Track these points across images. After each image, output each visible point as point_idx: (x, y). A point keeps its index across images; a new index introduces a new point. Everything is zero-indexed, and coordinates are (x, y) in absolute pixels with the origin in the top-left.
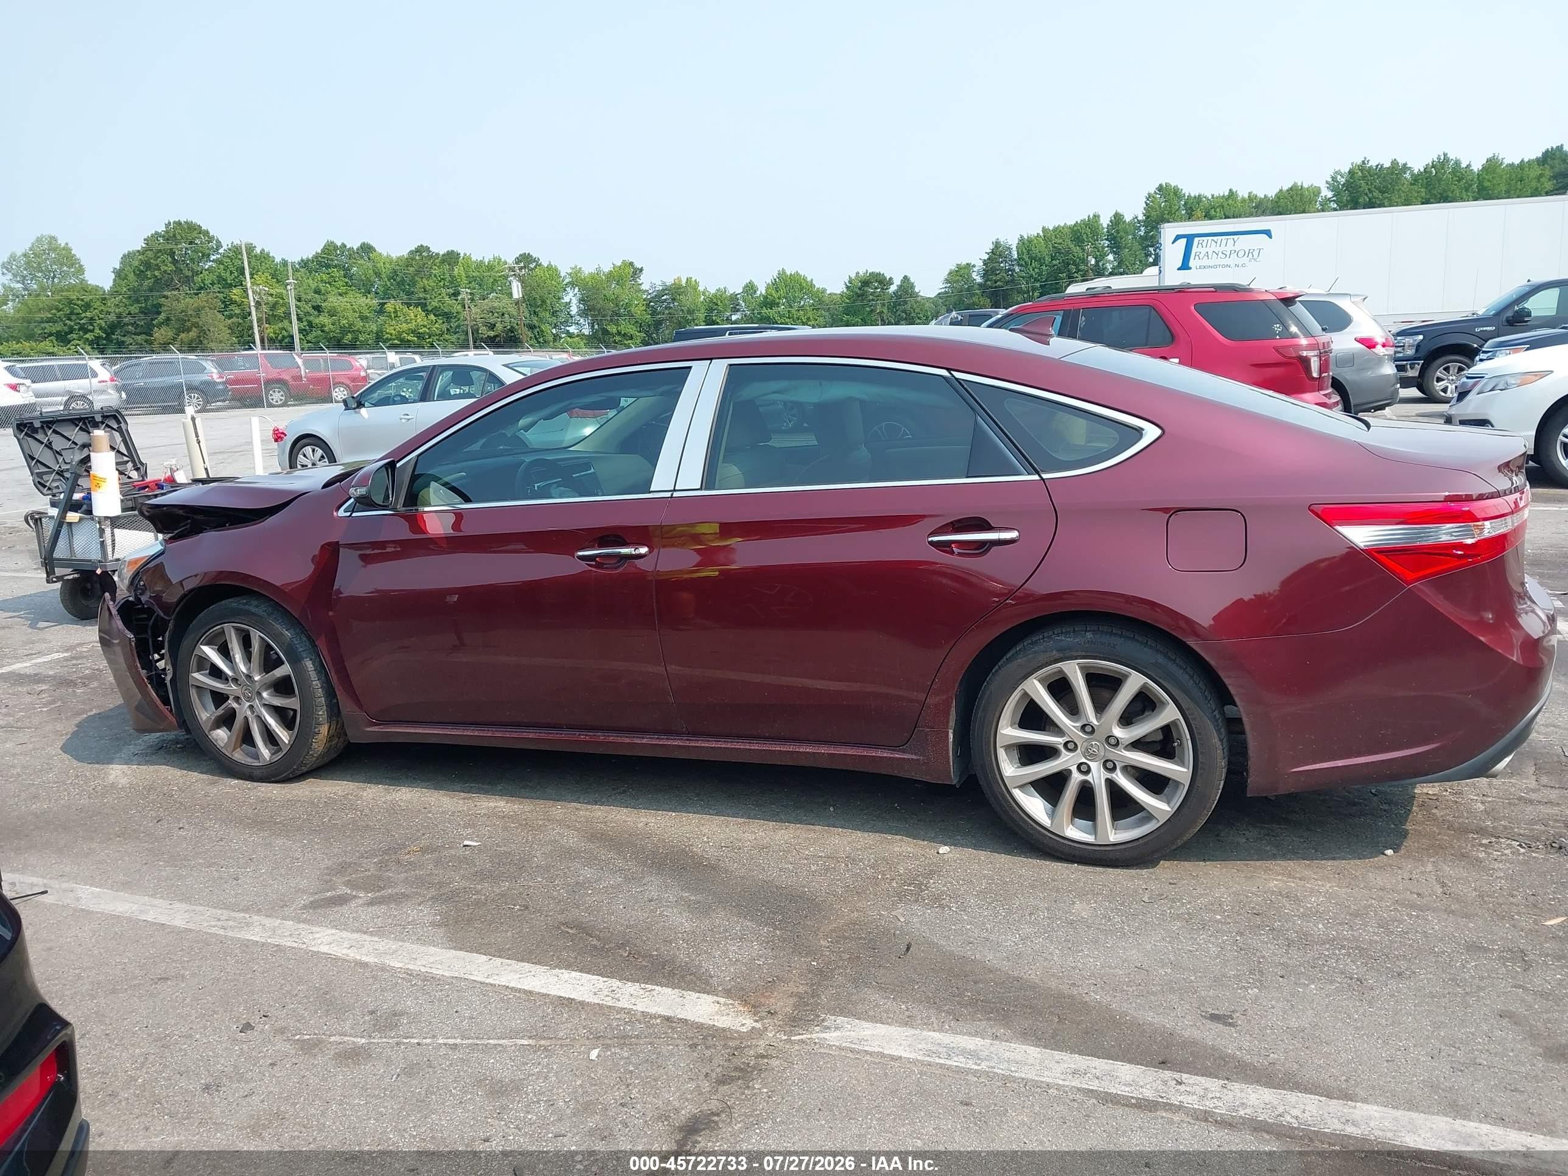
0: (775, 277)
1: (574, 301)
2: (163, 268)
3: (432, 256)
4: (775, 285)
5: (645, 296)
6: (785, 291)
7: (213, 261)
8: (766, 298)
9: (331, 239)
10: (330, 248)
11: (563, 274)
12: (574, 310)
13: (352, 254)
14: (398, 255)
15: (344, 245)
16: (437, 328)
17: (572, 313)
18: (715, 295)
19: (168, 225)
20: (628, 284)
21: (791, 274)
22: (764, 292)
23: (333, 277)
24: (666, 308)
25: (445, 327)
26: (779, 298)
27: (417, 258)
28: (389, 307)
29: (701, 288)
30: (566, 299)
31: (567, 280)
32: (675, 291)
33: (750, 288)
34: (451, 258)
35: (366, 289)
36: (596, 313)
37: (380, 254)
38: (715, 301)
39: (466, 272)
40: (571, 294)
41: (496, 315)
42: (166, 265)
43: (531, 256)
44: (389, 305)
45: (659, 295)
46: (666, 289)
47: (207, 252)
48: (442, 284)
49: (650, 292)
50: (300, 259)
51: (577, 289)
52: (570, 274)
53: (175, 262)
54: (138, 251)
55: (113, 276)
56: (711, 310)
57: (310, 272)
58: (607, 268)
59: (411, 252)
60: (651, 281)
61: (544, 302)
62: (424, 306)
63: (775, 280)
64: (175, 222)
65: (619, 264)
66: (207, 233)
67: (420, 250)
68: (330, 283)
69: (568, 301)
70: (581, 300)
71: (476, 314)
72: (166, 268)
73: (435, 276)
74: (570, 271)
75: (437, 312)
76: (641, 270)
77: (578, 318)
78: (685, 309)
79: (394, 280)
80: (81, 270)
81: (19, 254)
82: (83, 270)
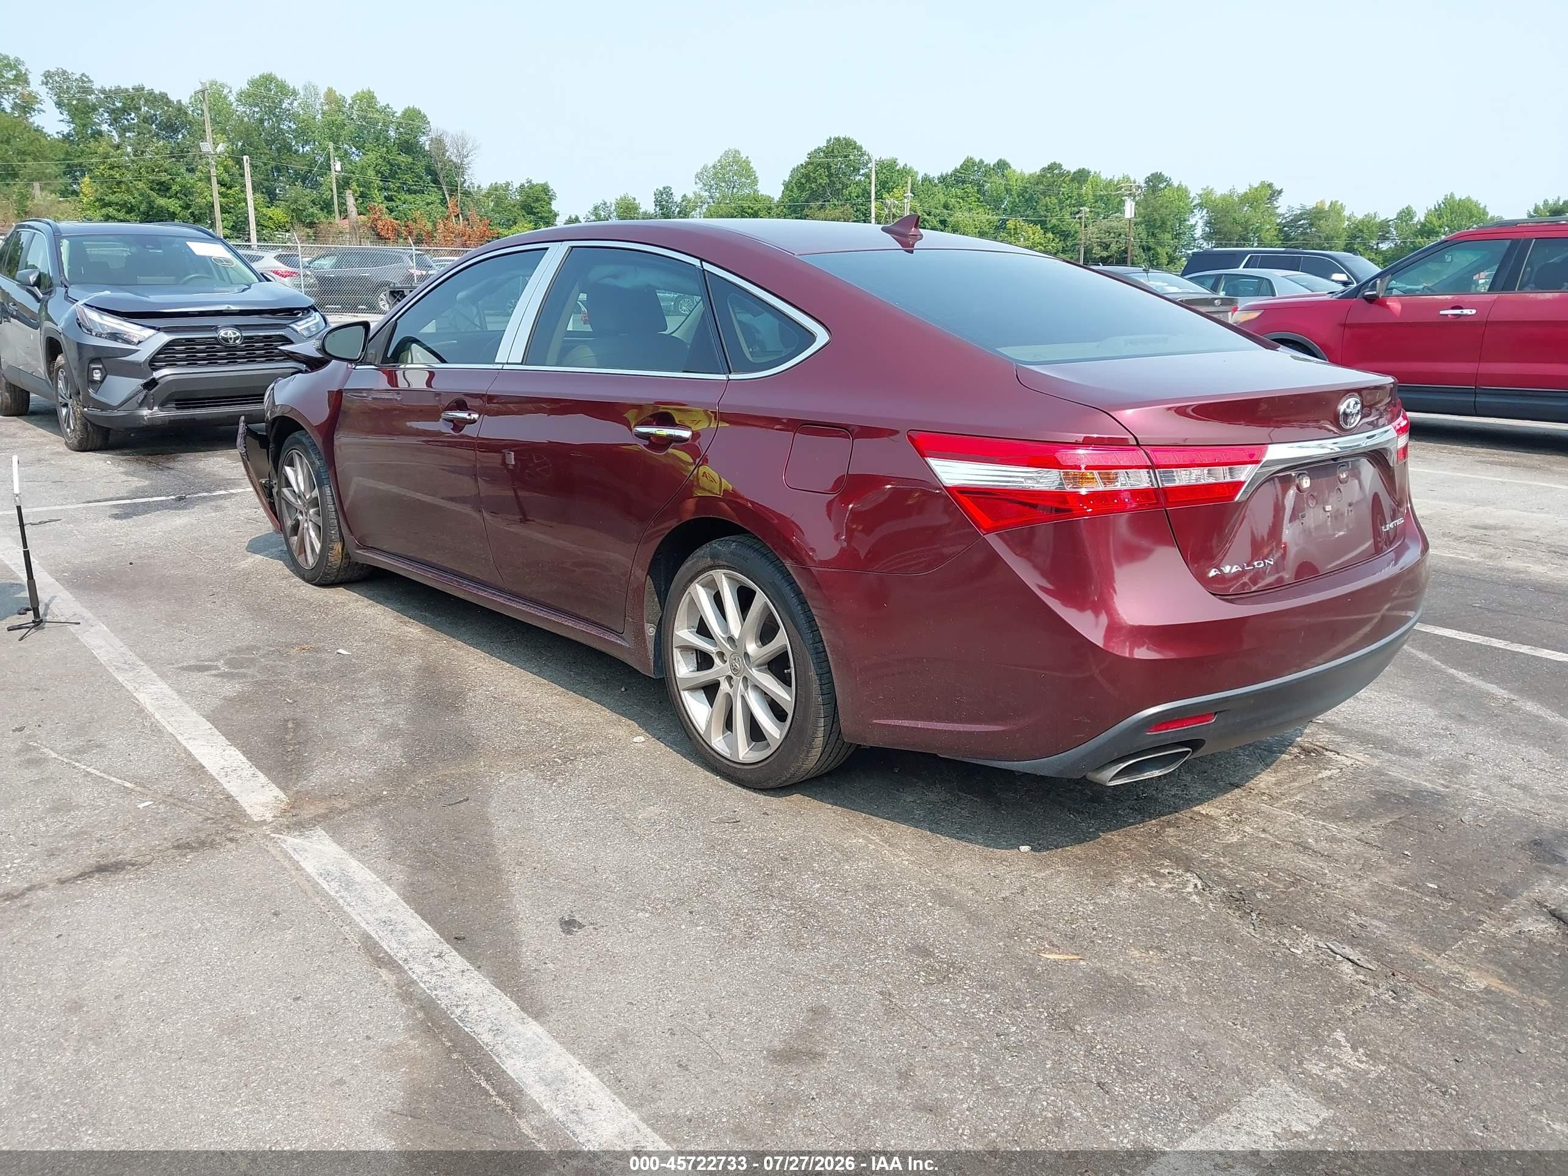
0: (1440, 202)
1: (1201, 224)
2: (820, 181)
3: (1062, 175)
4: (1439, 212)
5: (1279, 221)
6: (1449, 218)
7: (862, 175)
8: (1423, 225)
9: (971, 155)
10: (969, 165)
11: (1192, 195)
12: (1198, 233)
13: (988, 171)
14: (1031, 172)
15: (981, 161)
16: (1053, 247)
17: (1196, 236)
18: (1362, 222)
19: (829, 141)
20: (1263, 207)
21: (1460, 200)
22: (1422, 219)
23: (966, 192)
24: (1302, 233)
25: (1060, 245)
26: (1440, 227)
27: (1049, 175)
28: (1010, 224)
29: (1346, 213)
30: (1192, 221)
31: (1196, 202)
32: (1315, 216)
33: (1406, 215)
34: (1081, 176)
35: (995, 203)
36: (1222, 236)
37: (1014, 171)
38: (1360, 227)
39: (1094, 191)
40: (1199, 216)
41: (1112, 235)
42: (822, 178)
43: (1163, 176)
44: (1010, 221)
45: (1297, 218)
46: (1305, 213)
47: (857, 166)
48: (1068, 202)
49: (1286, 216)
50: (939, 175)
51: (1205, 211)
52: (1200, 196)
53: (830, 176)
54: (802, 165)
55: (782, 188)
56: (1354, 237)
57: (947, 187)
58: (1242, 189)
59: (1044, 170)
60: (1287, 205)
61: (1164, 223)
62: (1043, 223)
63: (1439, 205)
64: (835, 139)
65: (1256, 185)
66: (860, 149)
67: (1052, 167)
68: (962, 198)
69: (1194, 223)
70: (1208, 223)
71: (1092, 234)
72: (821, 181)
73: (1063, 194)
74: (1200, 192)
75: (1054, 229)
76: (1280, 192)
77: (1201, 241)
78: (1323, 235)
79: (1023, 197)
80: (755, 181)
81: (710, 165)
82: (757, 181)
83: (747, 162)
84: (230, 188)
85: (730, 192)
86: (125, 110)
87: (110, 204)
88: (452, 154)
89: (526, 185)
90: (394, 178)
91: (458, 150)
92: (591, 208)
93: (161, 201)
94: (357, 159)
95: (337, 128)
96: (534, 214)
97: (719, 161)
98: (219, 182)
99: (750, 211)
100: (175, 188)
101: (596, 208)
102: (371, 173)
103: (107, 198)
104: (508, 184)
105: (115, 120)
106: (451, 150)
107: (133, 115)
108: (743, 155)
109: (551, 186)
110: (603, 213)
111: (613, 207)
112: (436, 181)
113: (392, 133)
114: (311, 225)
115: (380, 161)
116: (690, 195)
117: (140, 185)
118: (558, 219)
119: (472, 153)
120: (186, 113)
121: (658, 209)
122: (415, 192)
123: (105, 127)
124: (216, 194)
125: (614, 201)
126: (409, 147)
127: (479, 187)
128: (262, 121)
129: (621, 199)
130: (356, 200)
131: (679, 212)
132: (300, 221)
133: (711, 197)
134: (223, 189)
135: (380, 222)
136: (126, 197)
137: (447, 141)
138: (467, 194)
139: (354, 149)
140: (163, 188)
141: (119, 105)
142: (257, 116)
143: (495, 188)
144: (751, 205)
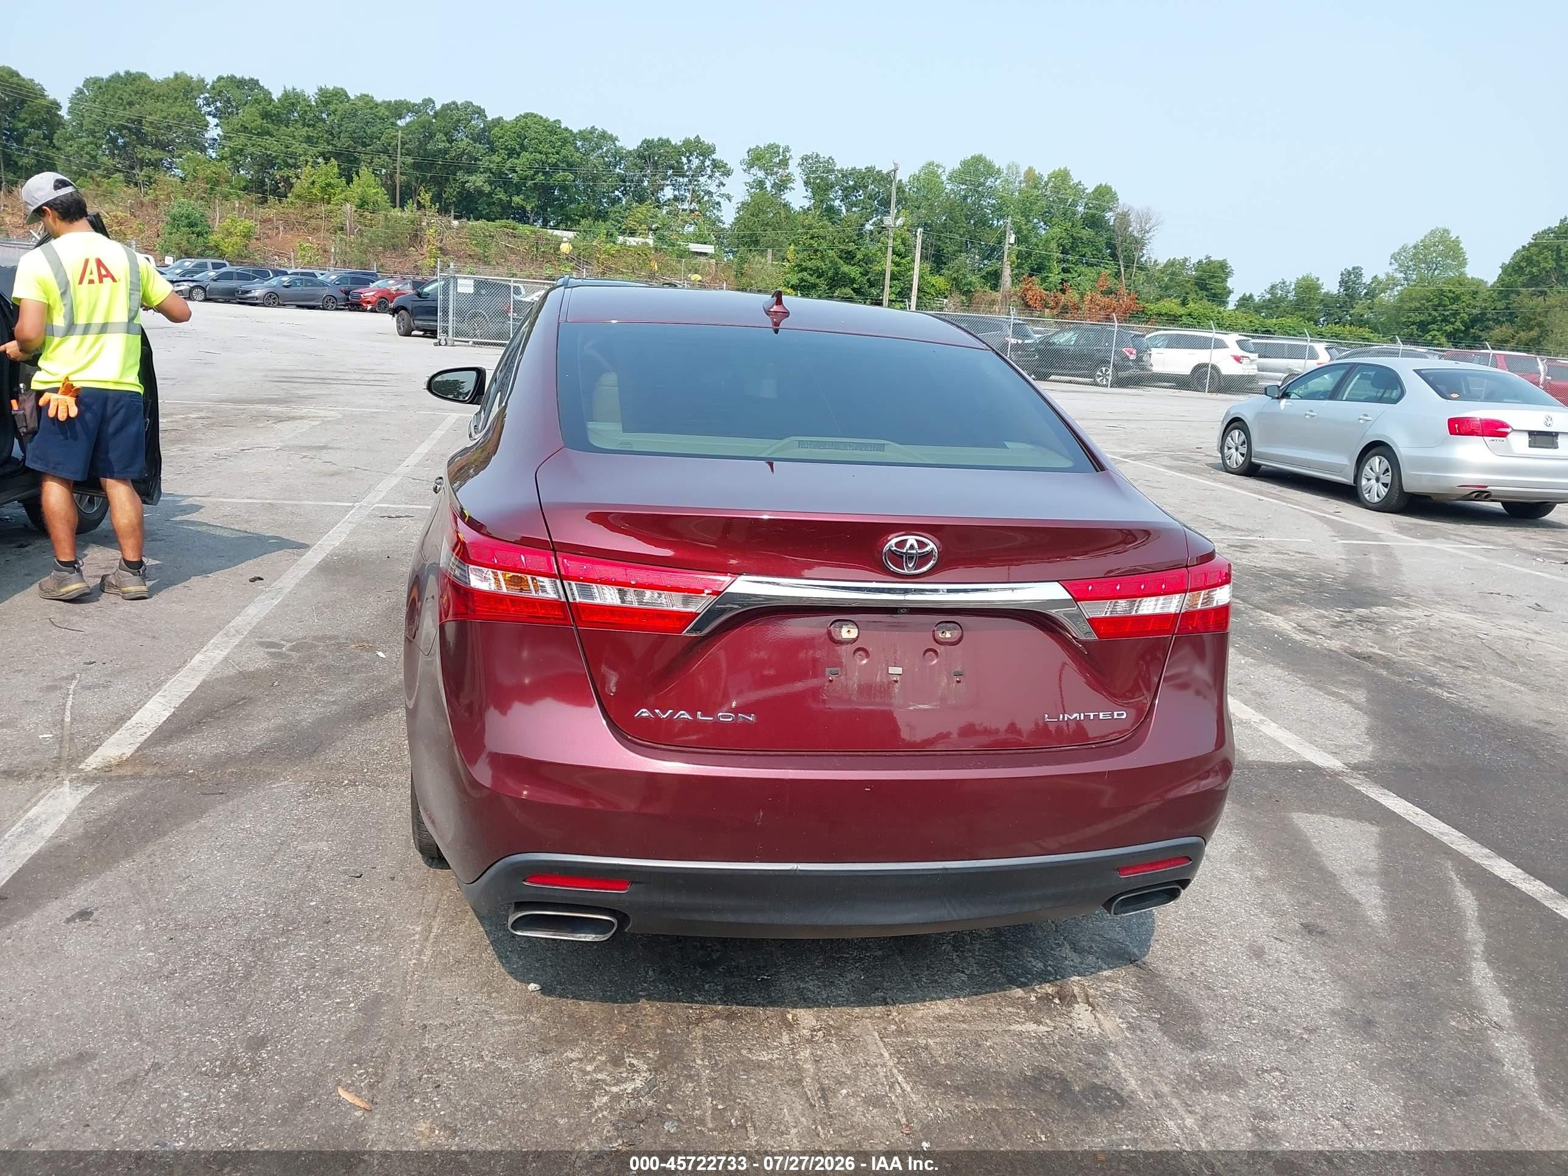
2: (1544, 265)
42: (1547, 262)
54: (1525, 246)
55: (1500, 271)
72: (1546, 265)
80: (1463, 263)
81: (1411, 245)
82: (1466, 264)
83: (1457, 242)
84: (903, 258)
85: (1430, 274)
86: (855, 188)
87: (805, 269)
88: (1134, 229)
89: (1204, 261)
90: (1075, 250)
91: (1141, 226)
92: (1268, 286)
93: (845, 268)
94: (1044, 232)
95: (1031, 204)
96: (1207, 290)
97: (1422, 241)
98: (894, 253)
99: (1451, 294)
100: (859, 256)
101: (1273, 287)
102: (1053, 245)
103: (804, 264)
104: (1186, 260)
105: (846, 196)
106: (1134, 224)
107: (861, 192)
108: (1453, 235)
109: (1230, 263)
110: (1280, 292)
111: (1293, 286)
112: (1114, 256)
113: (1080, 209)
114: (967, 293)
115: (1064, 235)
116: (1382, 276)
117: (831, 253)
118: (1232, 295)
119: (1155, 228)
120: (904, 192)
121: (1342, 290)
122: (1092, 265)
123: (837, 203)
124: (889, 263)
125: (1294, 280)
126: (1094, 222)
127: (1156, 261)
128: (965, 197)
129: (1303, 278)
130: (1012, 271)
131: (1366, 294)
132: (958, 287)
133: (1406, 279)
134: (898, 259)
135: (1030, 292)
136: (820, 264)
137: (1132, 217)
138: (1141, 268)
139: (1042, 224)
140: (849, 257)
141: (851, 183)
142: (963, 193)
143: (1171, 264)
144: (1453, 289)
